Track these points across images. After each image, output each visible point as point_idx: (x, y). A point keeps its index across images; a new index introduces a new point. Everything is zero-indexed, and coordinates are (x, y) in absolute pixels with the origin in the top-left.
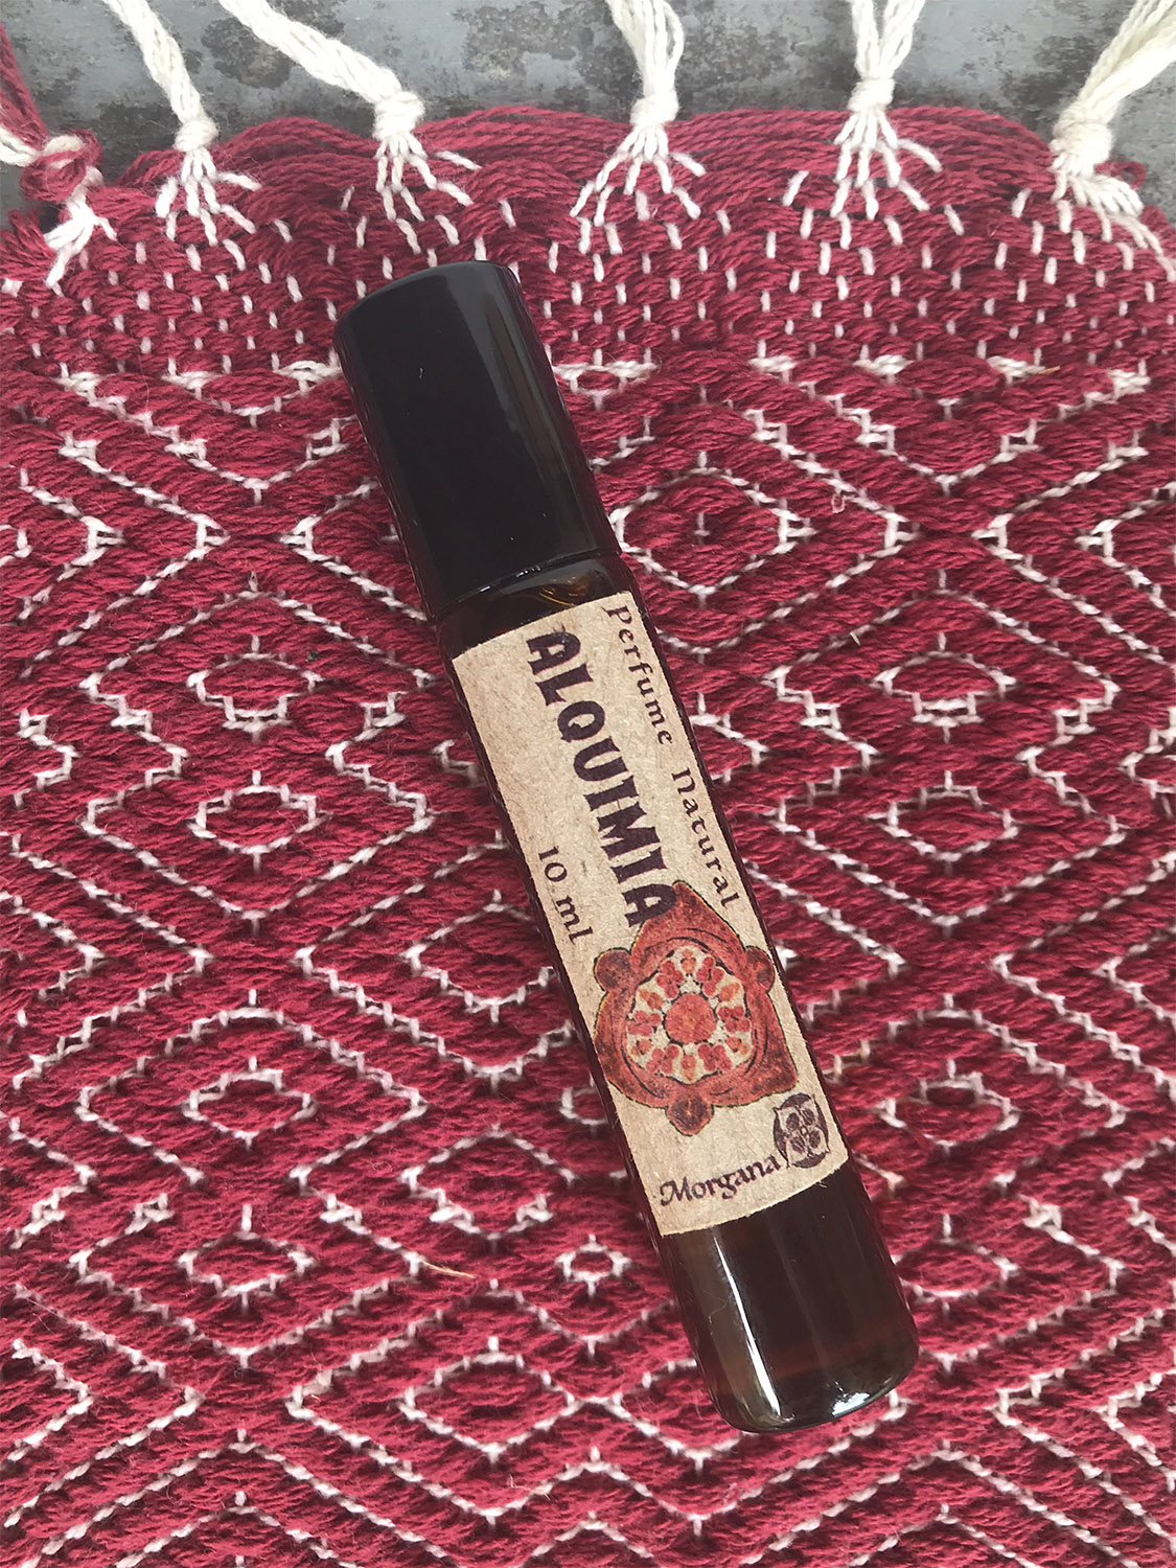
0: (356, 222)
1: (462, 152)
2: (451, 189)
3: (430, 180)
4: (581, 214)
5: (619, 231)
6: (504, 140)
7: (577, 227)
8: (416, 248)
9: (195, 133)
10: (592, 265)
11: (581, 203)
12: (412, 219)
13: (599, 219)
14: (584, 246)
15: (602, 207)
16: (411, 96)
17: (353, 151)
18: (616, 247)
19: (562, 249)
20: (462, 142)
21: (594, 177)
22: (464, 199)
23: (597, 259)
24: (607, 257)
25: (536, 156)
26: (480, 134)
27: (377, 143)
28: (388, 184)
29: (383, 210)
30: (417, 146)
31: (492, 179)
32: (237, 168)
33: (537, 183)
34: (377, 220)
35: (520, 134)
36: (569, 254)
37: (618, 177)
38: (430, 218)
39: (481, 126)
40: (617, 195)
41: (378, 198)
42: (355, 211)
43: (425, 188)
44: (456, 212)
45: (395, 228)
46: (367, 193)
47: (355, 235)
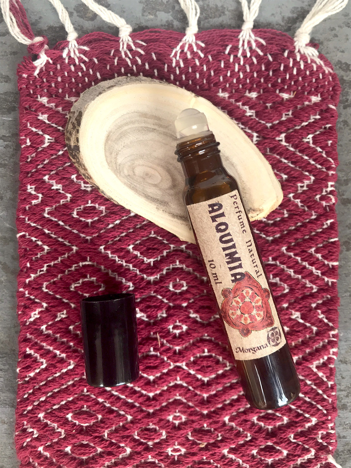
0: (114, 59)
1: (142, 41)
2: (139, 50)
3: (134, 48)
4: (173, 56)
5: (183, 61)
6: (153, 37)
7: (172, 60)
8: (130, 65)
9: (72, 36)
10: (176, 70)
11: (173, 54)
12: (129, 58)
13: (178, 58)
14: (174, 65)
15: (178, 55)
16: (129, 26)
17: (114, 40)
18: (182, 65)
19: (168, 66)
20: (142, 38)
21: (176, 47)
22: (142, 52)
23: (177, 69)
24: (180, 68)
25: (161, 42)
26: (146, 36)
27: (120, 38)
28: (123, 49)
29: (121, 56)
30: (130, 39)
31: (150, 47)
32: (83, 44)
33: (161, 49)
34: (120, 58)
35: (157, 36)
36: (170, 67)
37: (182, 47)
38: (134, 57)
39: (147, 34)
40: (182, 52)
41: (120, 52)
42: (114, 56)
43: (132, 50)
44: (140, 56)
45: (124, 60)
46: (117, 51)
47: (114, 62)
